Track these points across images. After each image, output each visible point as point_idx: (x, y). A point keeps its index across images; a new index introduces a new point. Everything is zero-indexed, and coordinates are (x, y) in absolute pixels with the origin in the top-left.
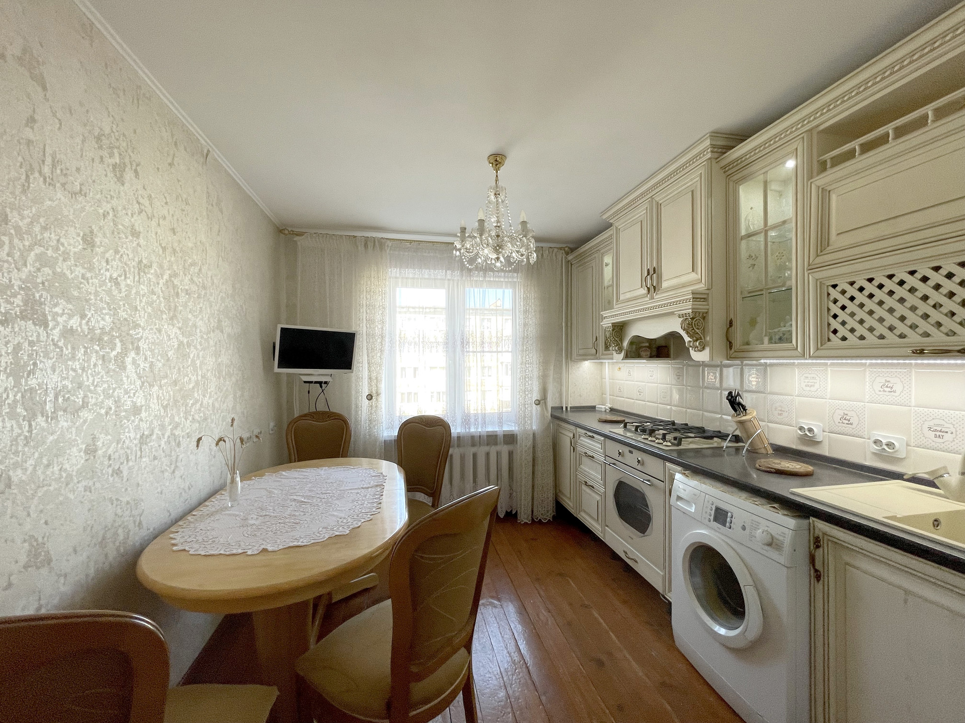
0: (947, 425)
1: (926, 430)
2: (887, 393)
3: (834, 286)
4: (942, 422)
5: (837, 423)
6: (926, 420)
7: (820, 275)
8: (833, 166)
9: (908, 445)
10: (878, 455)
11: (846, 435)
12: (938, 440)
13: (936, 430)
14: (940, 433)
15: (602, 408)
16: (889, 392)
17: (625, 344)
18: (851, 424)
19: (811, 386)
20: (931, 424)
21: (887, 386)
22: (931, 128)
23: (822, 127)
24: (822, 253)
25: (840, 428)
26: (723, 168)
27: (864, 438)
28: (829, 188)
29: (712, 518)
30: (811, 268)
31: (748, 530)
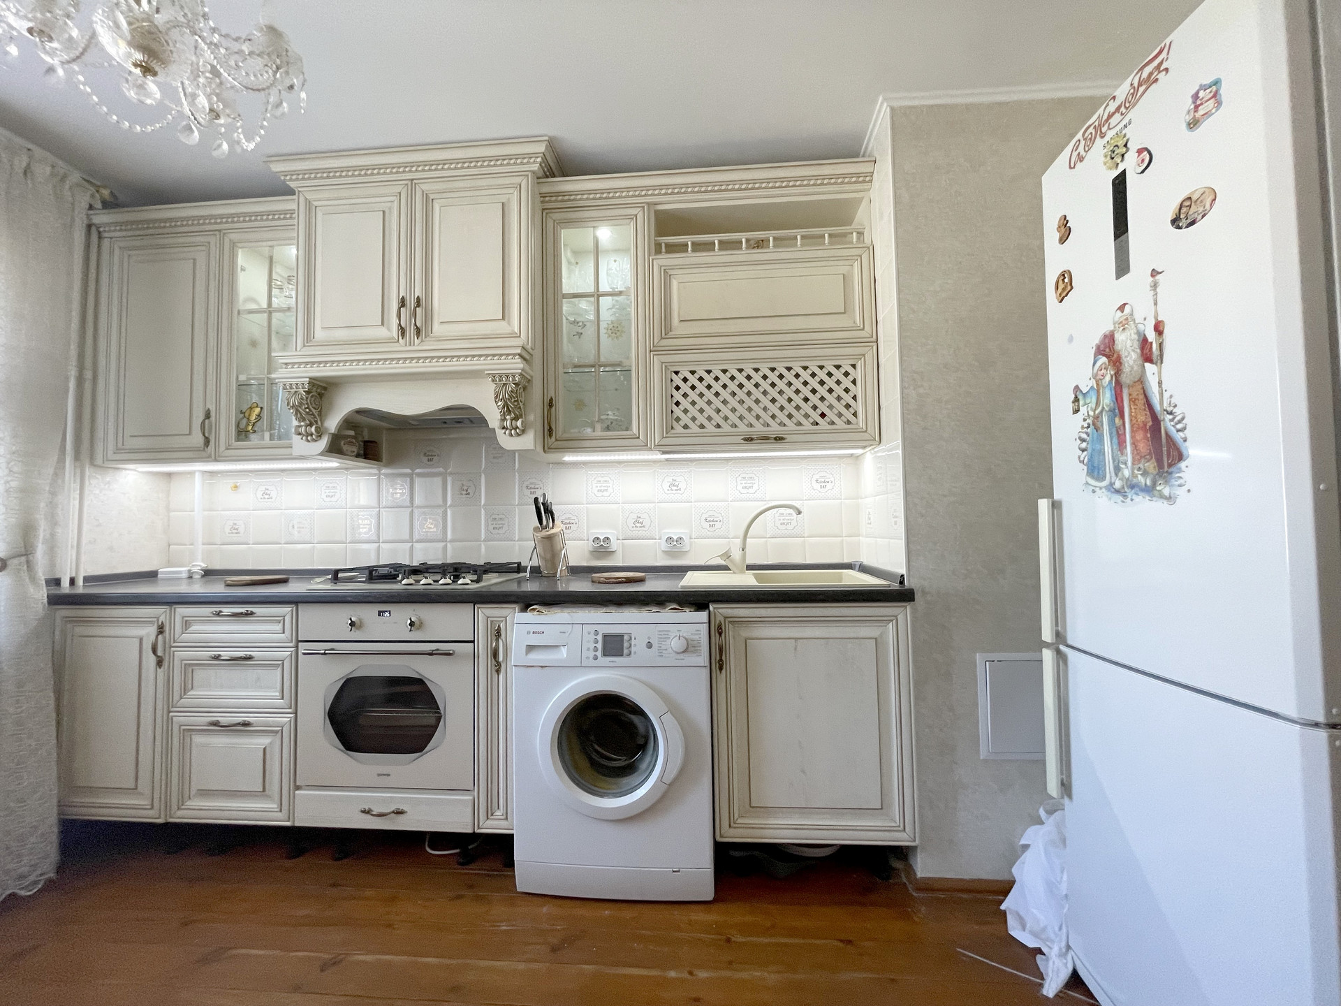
0: (717, 515)
1: (703, 520)
2: (674, 492)
3: (677, 373)
4: (714, 513)
5: (631, 528)
6: (703, 513)
7: (664, 358)
8: (667, 252)
9: (691, 538)
10: (668, 553)
11: (639, 539)
12: (711, 529)
13: (710, 521)
14: (712, 523)
15: (180, 572)
16: (676, 490)
17: (333, 423)
18: (644, 527)
19: (604, 490)
20: (707, 515)
21: (674, 485)
22: (742, 252)
23: (660, 207)
24: (667, 336)
25: (634, 532)
26: (543, 195)
27: (656, 539)
28: (671, 272)
29: (599, 653)
30: (655, 350)
31: (655, 646)
